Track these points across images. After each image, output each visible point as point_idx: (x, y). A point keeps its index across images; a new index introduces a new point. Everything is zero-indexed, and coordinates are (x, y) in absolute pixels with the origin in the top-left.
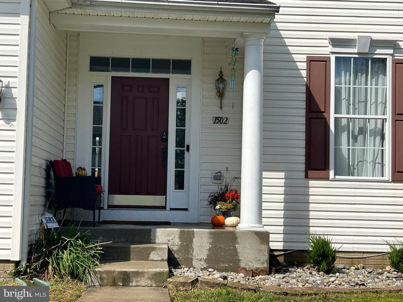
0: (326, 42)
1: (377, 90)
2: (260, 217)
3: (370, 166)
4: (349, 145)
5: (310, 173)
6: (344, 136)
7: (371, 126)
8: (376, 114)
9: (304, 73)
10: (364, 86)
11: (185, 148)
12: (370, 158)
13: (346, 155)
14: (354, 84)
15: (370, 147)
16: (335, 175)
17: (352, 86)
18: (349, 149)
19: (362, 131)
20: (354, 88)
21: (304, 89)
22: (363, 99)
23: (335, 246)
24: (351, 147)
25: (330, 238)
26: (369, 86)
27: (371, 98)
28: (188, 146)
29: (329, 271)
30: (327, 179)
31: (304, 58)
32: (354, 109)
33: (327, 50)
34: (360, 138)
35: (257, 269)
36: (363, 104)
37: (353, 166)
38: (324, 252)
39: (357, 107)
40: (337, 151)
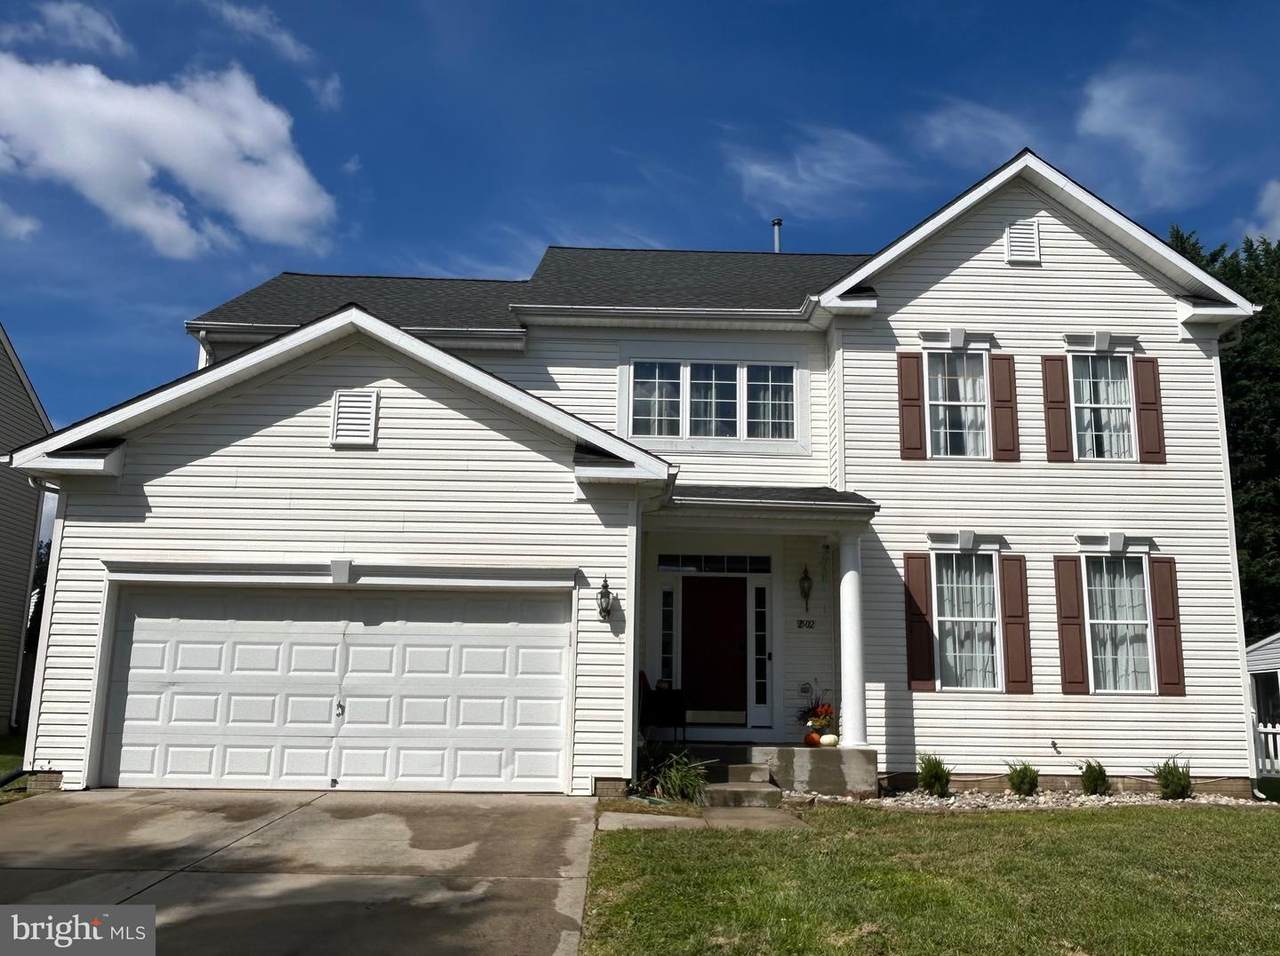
0: (925, 537)
1: (983, 589)
2: (865, 735)
3: (980, 676)
4: (955, 652)
5: (914, 683)
6: (949, 642)
7: (978, 630)
8: (984, 616)
9: (901, 572)
10: (968, 586)
11: (767, 657)
12: (979, 666)
13: (952, 664)
14: (958, 583)
15: (978, 654)
16: (942, 685)
17: (955, 585)
18: (955, 657)
19: (969, 635)
20: (958, 588)
21: (903, 589)
22: (968, 599)
23: (947, 767)
24: (957, 654)
25: (942, 757)
26: (974, 586)
27: (977, 599)
28: (770, 654)
29: (944, 794)
30: (934, 690)
31: (901, 554)
32: (959, 611)
33: (925, 546)
34: (967, 644)
35: (865, 792)
36: (968, 605)
37: (961, 675)
38: (936, 773)
39: (961, 608)
40: (943, 658)
